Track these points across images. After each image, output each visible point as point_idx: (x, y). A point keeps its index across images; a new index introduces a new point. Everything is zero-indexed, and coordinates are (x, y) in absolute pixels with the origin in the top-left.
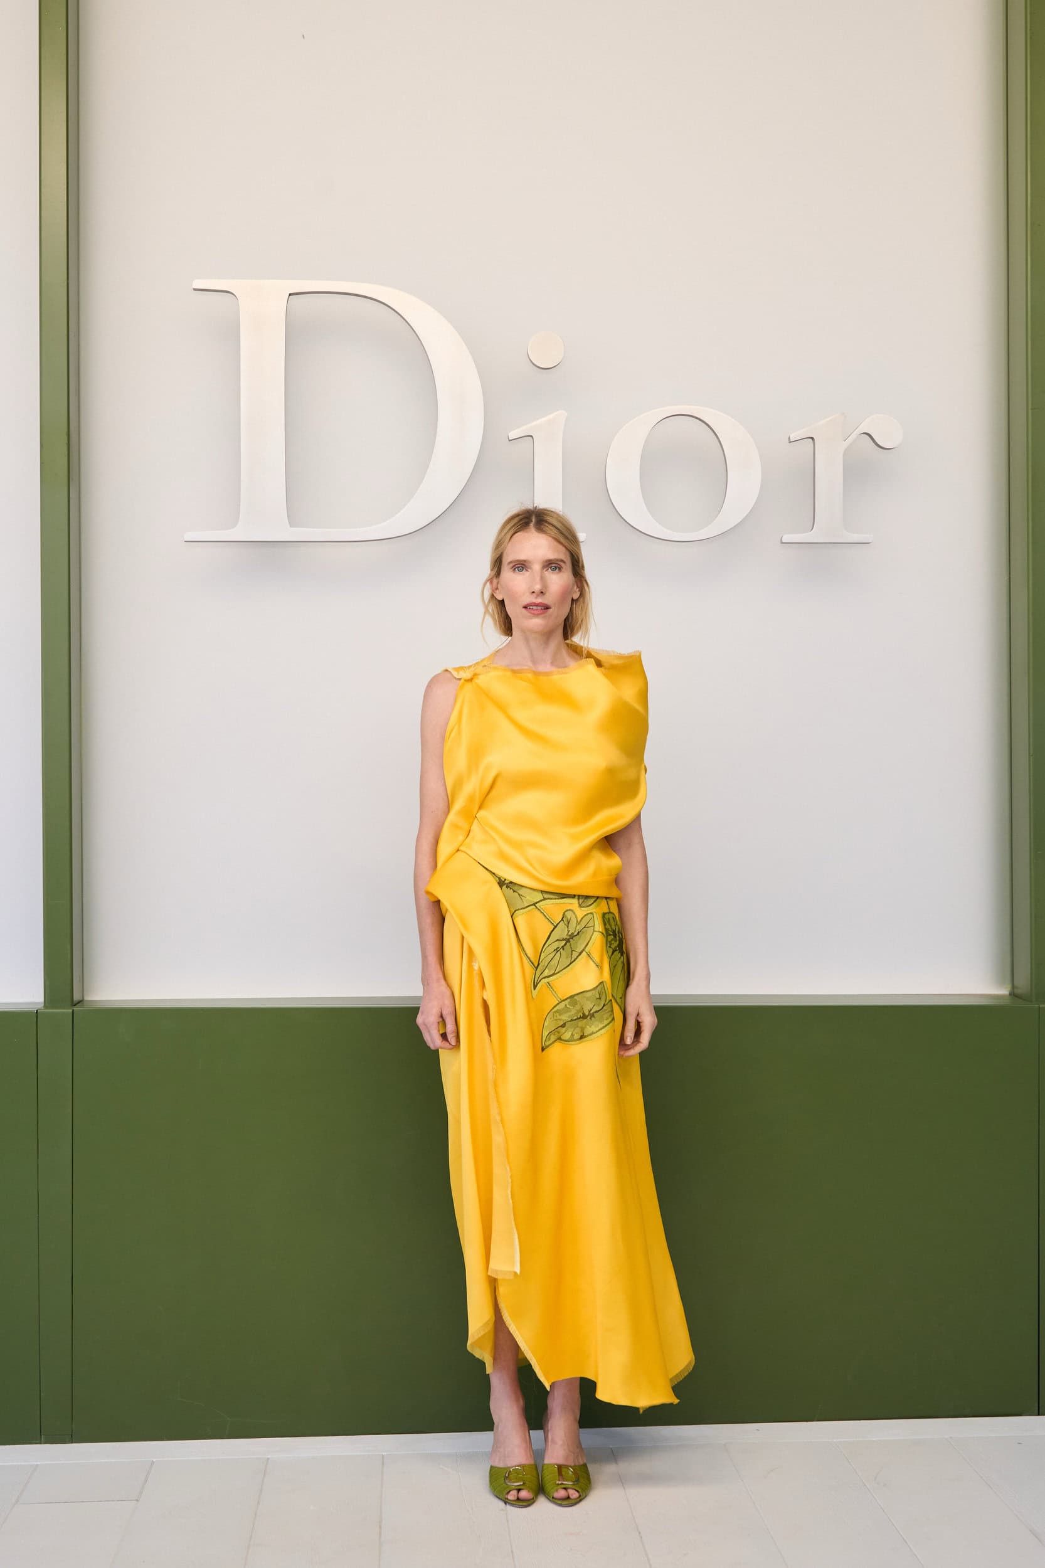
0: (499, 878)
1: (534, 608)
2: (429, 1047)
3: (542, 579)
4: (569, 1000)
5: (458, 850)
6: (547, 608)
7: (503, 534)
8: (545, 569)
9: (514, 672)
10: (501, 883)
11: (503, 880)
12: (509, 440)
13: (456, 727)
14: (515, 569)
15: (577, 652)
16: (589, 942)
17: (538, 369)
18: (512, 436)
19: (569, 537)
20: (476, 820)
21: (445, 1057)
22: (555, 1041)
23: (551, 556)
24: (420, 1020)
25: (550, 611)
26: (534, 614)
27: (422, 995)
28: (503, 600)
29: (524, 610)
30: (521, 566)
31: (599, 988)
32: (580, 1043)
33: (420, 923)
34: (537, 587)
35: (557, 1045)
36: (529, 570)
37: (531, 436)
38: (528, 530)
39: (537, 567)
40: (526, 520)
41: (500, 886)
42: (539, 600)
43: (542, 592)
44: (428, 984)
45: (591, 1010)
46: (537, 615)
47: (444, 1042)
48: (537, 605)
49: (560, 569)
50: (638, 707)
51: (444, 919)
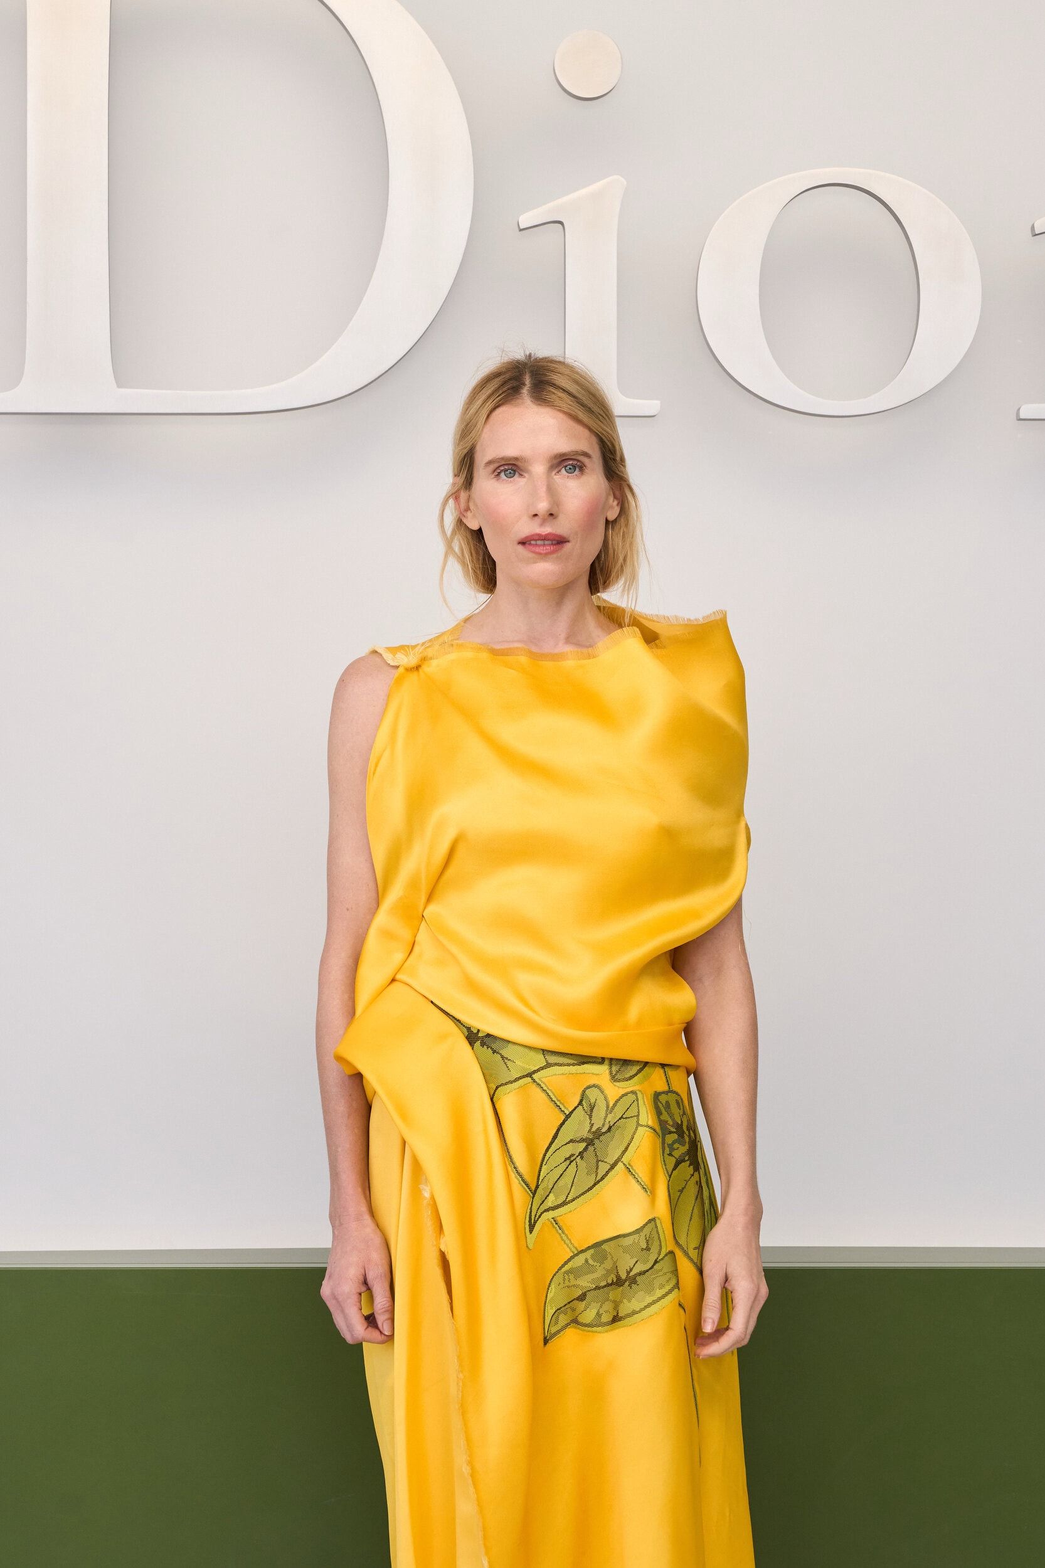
0: (469, 1029)
1: (539, 542)
2: (344, 1340)
3: (551, 490)
4: (592, 1251)
5: (393, 980)
6: (560, 541)
7: (472, 411)
8: (554, 473)
9: (495, 652)
10: (472, 1037)
11: (475, 1031)
12: (521, 230)
13: (387, 754)
14: (499, 473)
15: (613, 618)
16: (629, 1145)
17: (572, 98)
18: (525, 220)
19: (595, 409)
20: (423, 922)
21: (372, 1356)
22: (567, 1325)
23: (565, 446)
24: (326, 1290)
25: (567, 547)
26: (540, 554)
27: (330, 1246)
28: (480, 530)
29: (520, 547)
30: (511, 467)
31: (646, 1231)
32: (612, 1330)
33: (326, 1112)
34: (543, 506)
35: (571, 1333)
36: (526, 475)
37: (561, 223)
38: (518, 401)
39: (539, 469)
40: (514, 383)
41: (470, 1044)
42: (547, 530)
43: (551, 515)
44: (341, 1224)
45: (631, 1270)
46: (544, 556)
47: (370, 1328)
48: (544, 538)
49: (581, 468)
50: (728, 717)
51: (369, 1107)
